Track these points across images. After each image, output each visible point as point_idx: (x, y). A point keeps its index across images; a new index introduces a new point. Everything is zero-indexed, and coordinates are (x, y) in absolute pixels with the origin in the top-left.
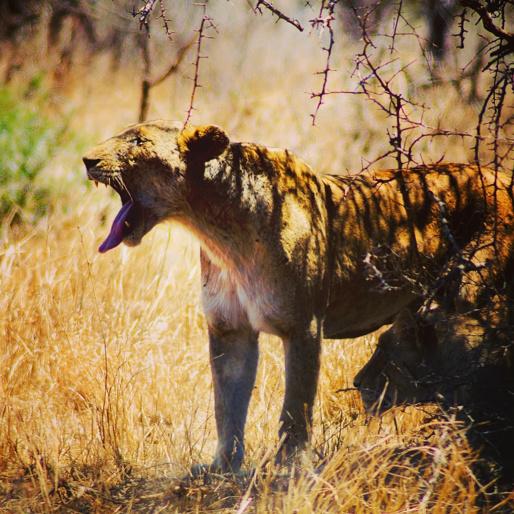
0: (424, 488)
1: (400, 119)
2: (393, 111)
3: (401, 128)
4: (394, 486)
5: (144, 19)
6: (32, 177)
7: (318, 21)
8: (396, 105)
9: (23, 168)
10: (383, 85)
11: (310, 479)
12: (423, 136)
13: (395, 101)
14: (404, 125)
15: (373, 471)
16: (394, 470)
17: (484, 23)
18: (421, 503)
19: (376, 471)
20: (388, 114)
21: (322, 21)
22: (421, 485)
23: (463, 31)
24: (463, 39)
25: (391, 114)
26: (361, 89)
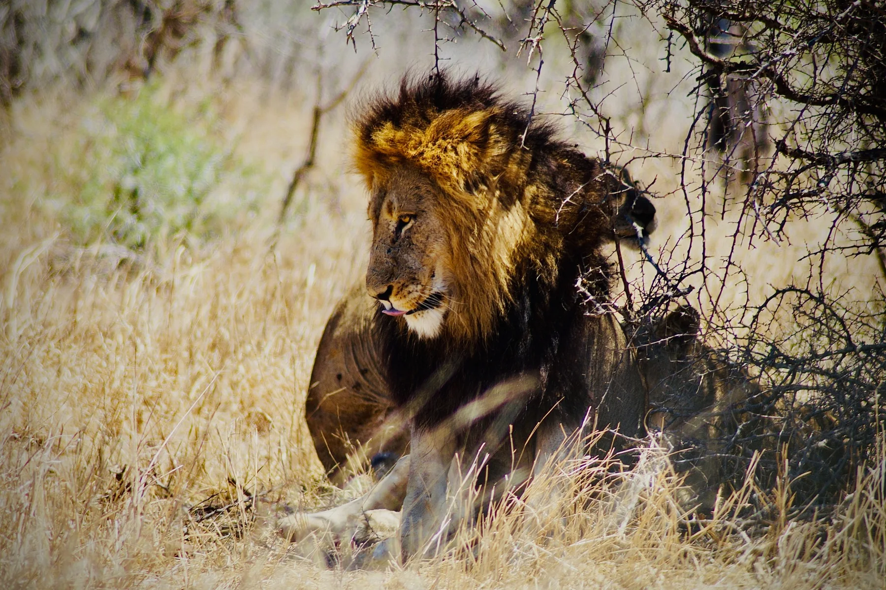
0: (622, 514)
1: (609, 141)
2: (602, 133)
3: (610, 151)
4: (592, 511)
5: (351, 33)
6: (198, 200)
7: (528, 41)
8: (605, 129)
9: (190, 191)
10: (592, 108)
11: (510, 502)
12: (634, 158)
13: (604, 123)
14: (613, 147)
15: (572, 495)
16: (594, 495)
17: (691, 48)
18: (619, 529)
19: (575, 495)
20: (597, 135)
21: (532, 41)
22: (620, 511)
23: (669, 54)
24: (669, 63)
25: (600, 135)
26: (570, 111)
